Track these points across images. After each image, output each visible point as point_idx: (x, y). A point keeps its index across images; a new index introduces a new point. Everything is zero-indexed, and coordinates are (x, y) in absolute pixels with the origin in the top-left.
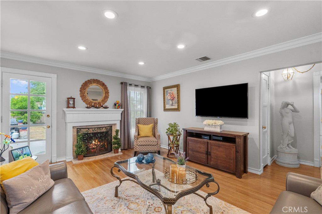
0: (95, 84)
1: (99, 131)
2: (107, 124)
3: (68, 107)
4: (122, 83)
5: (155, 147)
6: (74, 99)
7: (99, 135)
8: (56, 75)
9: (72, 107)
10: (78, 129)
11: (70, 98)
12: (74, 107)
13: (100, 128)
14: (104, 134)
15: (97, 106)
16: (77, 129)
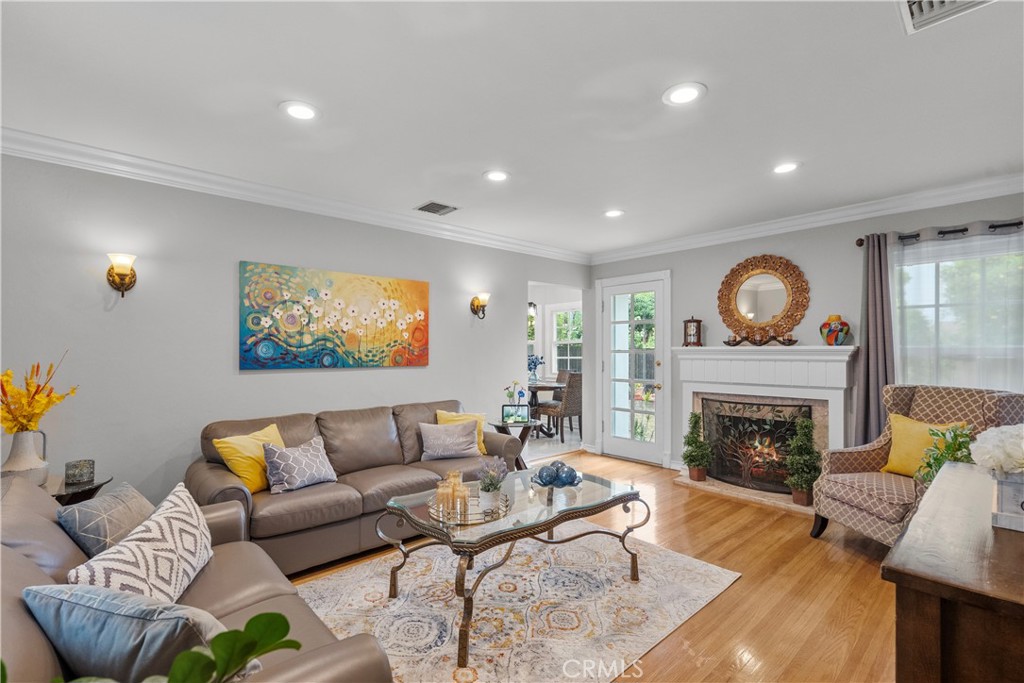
0: (758, 271)
1: (747, 414)
2: (793, 399)
3: (687, 344)
4: (860, 243)
5: (891, 527)
6: (699, 322)
7: (747, 425)
8: (669, 271)
9: (694, 344)
10: (706, 401)
11: (689, 321)
12: (699, 343)
13: (753, 405)
14: (767, 427)
15: (758, 338)
16: (703, 399)
